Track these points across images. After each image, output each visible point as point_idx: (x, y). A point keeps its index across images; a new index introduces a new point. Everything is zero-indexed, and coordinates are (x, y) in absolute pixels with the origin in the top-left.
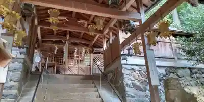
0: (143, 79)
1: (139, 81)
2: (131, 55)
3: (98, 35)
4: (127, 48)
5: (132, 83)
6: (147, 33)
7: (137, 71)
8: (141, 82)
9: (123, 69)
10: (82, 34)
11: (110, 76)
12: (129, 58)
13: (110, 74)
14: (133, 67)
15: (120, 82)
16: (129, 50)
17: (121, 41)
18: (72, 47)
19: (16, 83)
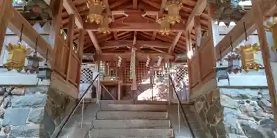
0: (266, 115)
1: (257, 120)
2: (236, 71)
3: (180, 32)
4: (226, 57)
5: (242, 125)
6: (271, 20)
7: (253, 99)
8: (262, 123)
9: (223, 97)
10: (155, 34)
11: (199, 106)
12: (232, 76)
13: (199, 102)
14: (242, 92)
15: (218, 121)
16: (230, 59)
17: (217, 40)
18: (142, 56)
19: (38, 126)
